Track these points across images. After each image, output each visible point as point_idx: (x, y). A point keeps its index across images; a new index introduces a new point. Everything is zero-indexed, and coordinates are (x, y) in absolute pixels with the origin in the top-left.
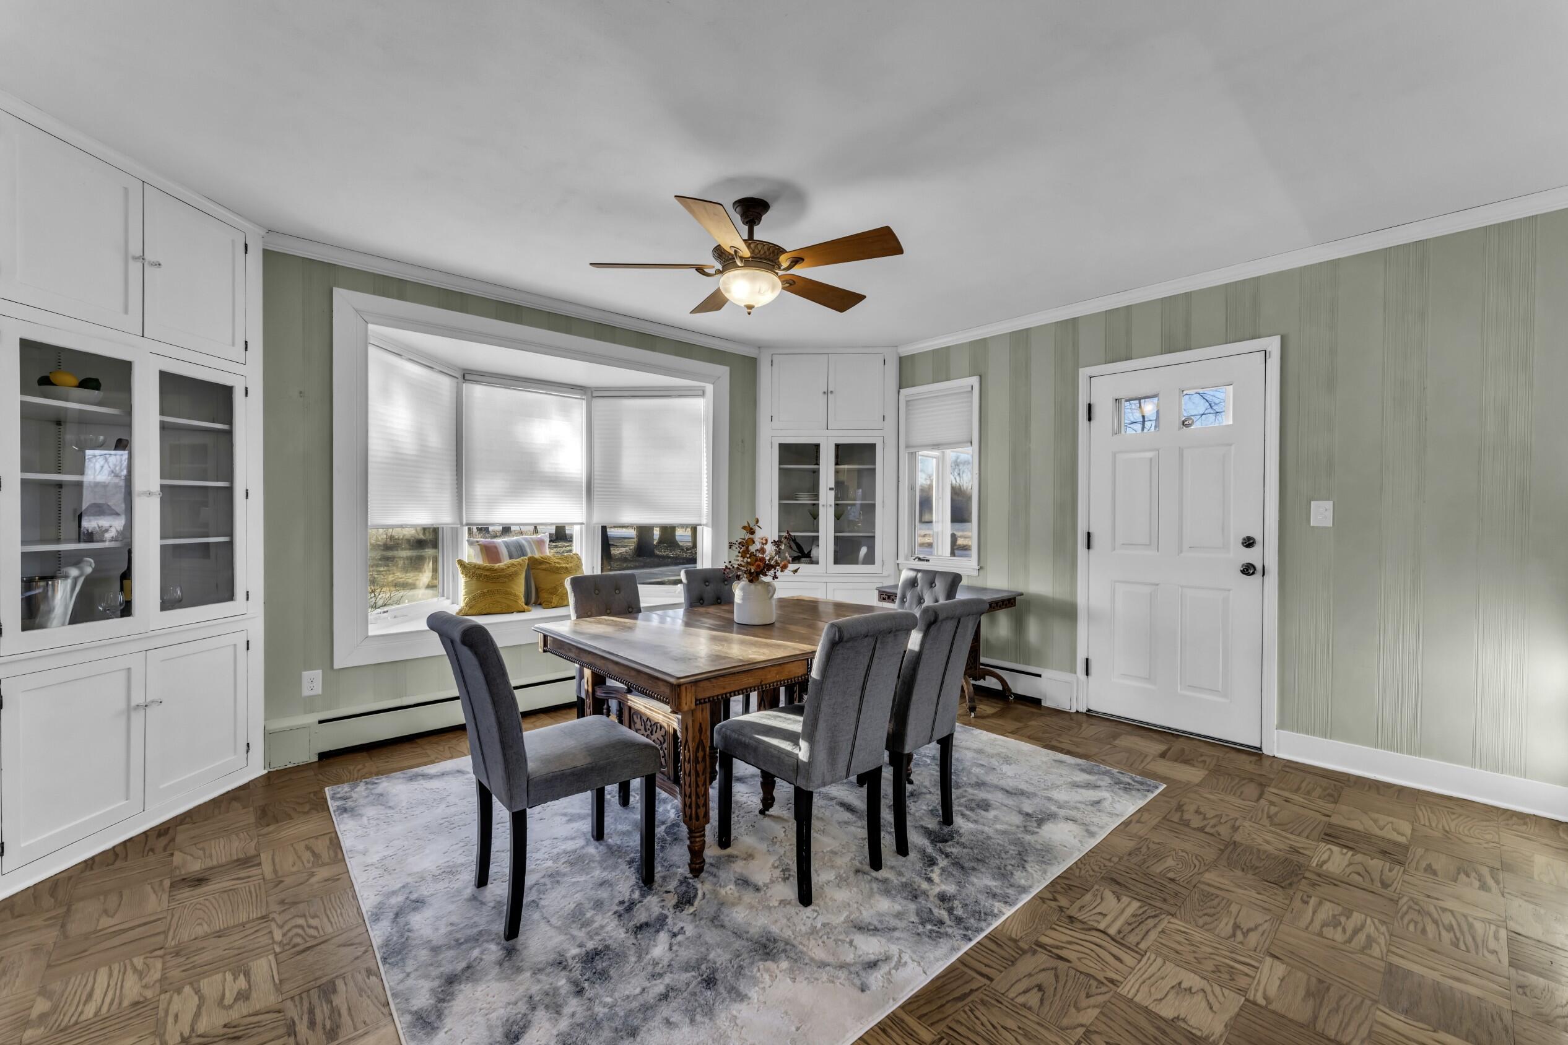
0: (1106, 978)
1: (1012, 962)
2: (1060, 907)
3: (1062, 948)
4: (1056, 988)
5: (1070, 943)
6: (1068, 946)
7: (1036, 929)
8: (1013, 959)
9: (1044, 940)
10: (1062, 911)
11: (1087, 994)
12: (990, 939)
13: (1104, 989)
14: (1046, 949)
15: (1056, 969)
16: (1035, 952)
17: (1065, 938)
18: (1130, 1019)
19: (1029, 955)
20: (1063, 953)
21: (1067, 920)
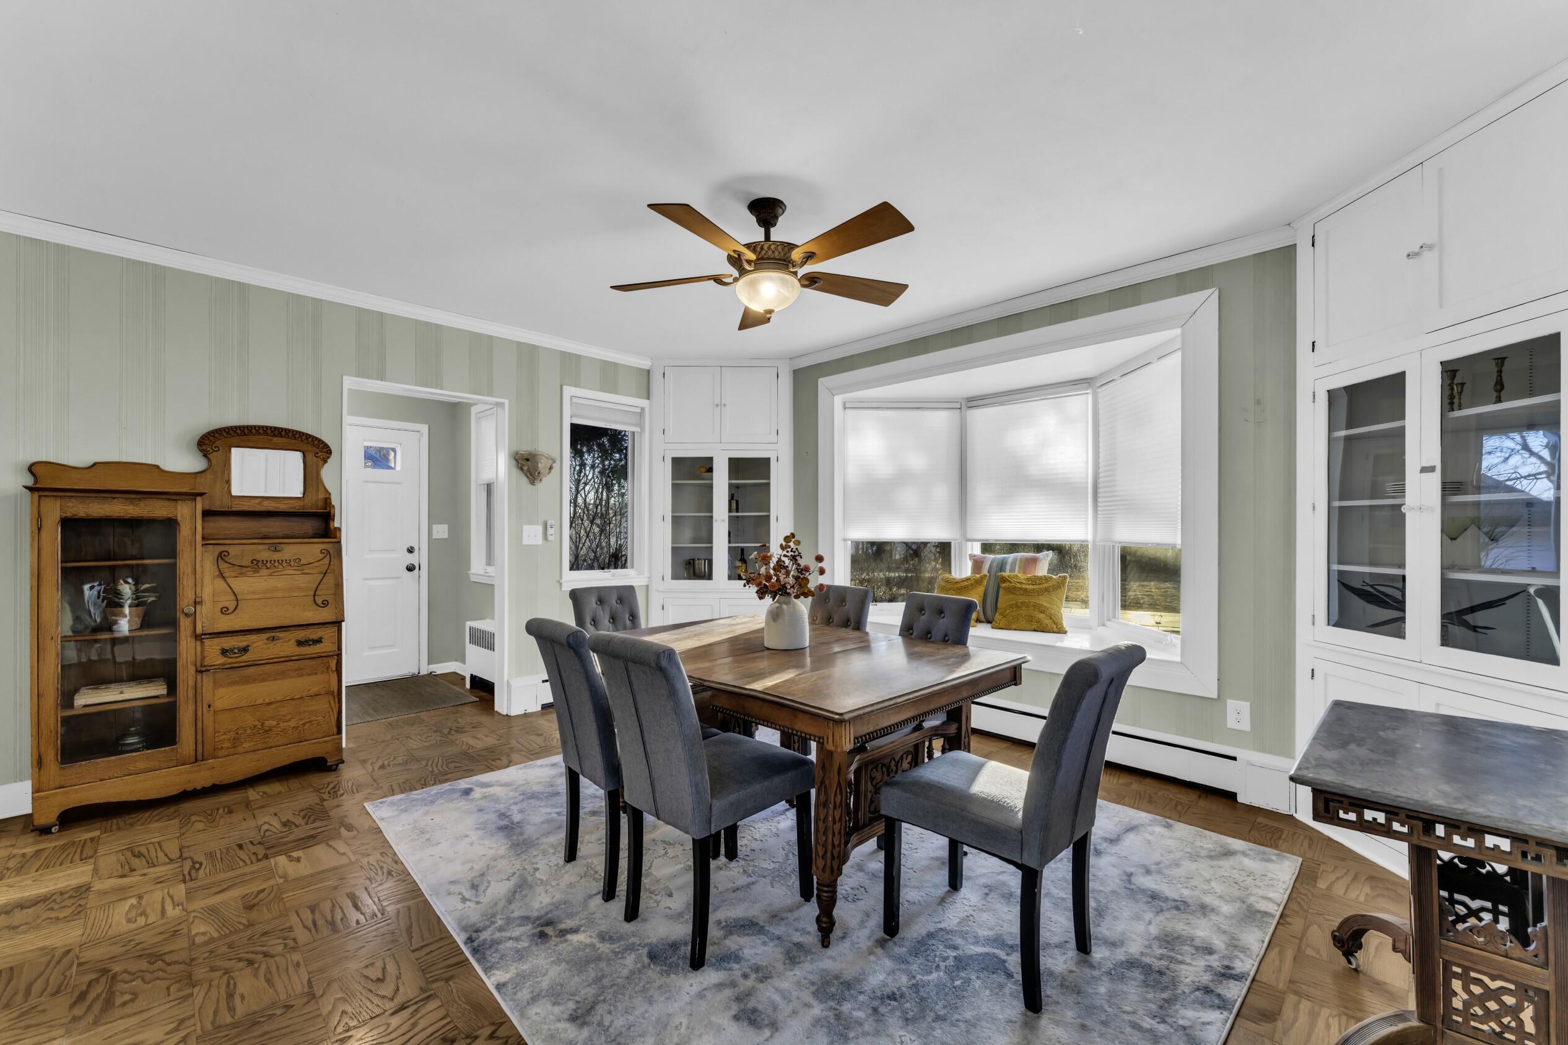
0: (350, 1037)
1: (423, 970)
2: (476, 1037)
3: (413, 1014)
4: (371, 991)
5: (415, 1025)
6: (412, 1021)
7: (455, 1002)
8: (425, 971)
9: (433, 1005)
10: (467, 1037)
11: (346, 1013)
12: (463, 962)
13: (340, 1029)
14: (421, 1000)
15: (392, 999)
16: (423, 990)
17: (423, 1023)
18: (296, 1034)
19: (423, 985)
20: (405, 1014)
21: (451, 1035)
